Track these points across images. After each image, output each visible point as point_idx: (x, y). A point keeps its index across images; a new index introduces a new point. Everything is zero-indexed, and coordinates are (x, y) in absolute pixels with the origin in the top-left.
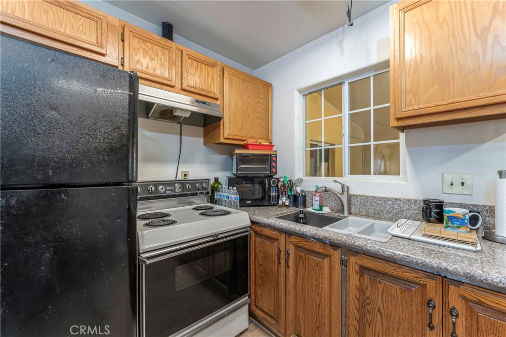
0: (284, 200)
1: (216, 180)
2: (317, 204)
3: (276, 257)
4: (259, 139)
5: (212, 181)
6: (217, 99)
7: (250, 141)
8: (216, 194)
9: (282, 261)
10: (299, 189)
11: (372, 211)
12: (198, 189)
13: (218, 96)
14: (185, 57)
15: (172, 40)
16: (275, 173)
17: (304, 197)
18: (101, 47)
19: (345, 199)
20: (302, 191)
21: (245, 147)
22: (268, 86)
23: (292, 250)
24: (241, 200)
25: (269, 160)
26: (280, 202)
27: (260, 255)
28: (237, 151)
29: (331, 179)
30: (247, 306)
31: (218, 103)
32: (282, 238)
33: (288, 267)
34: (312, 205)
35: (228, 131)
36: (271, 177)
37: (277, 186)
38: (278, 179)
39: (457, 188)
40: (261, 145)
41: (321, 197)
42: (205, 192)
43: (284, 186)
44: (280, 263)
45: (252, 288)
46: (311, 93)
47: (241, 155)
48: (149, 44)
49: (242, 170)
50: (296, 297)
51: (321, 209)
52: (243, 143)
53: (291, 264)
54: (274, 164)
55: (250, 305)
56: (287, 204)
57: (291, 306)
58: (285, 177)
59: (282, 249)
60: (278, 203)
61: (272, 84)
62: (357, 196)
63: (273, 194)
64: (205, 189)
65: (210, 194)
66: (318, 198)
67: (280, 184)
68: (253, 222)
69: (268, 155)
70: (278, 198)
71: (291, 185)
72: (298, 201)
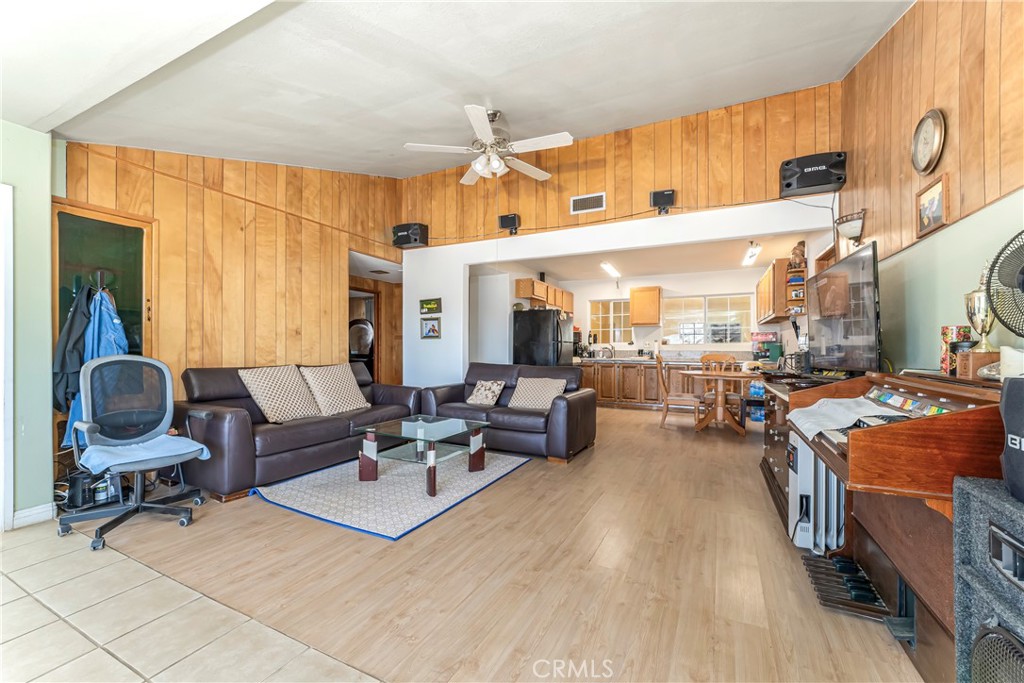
2: (601, 355)
10: (590, 349)
61: (573, 294)
66: (600, 352)
72: (592, 354)
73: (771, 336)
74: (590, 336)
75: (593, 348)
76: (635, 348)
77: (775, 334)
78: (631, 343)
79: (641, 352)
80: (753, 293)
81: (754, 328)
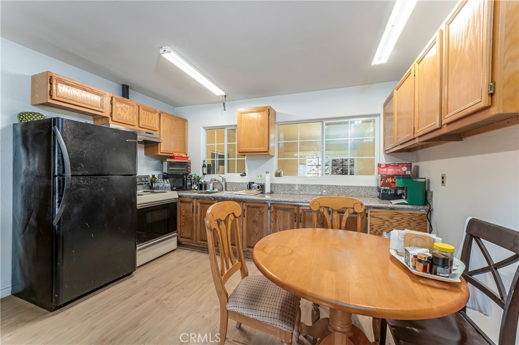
0: (195, 186)
1: (153, 176)
2: (211, 188)
3: (192, 210)
4: (181, 153)
5: (151, 177)
6: (157, 131)
7: (176, 154)
8: (153, 184)
9: (195, 211)
10: (203, 181)
11: (234, 189)
12: (143, 181)
13: (158, 129)
14: (141, 109)
15: (128, 98)
16: (190, 172)
17: (206, 185)
18: (103, 109)
19: (223, 184)
20: (204, 182)
21: (172, 157)
22: (185, 121)
23: (199, 204)
24: (171, 187)
25: (186, 165)
26: (193, 187)
27: (183, 212)
28: (168, 160)
29: (218, 175)
30: (176, 237)
31: (157, 133)
32: (195, 201)
33: (197, 213)
34: (209, 188)
35: (163, 149)
36: (187, 174)
37: (191, 179)
38: (191, 175)
39: (260, 178)
40: (181, 157)
41: (214, 184)
42: (147, 183)
43: (195, 179)
44: (193, 212)
45: (179, 228)
46: (209, 129)
47: (170, 162)
48: (123, 104)
49: (171, 170)
50: (201, 225)
51: (213, 190)
52: (171, 155)
53: (198, 211)
54: (189, 167)
55: (177, 236)
56: (196, 188)
57: (199, 229)
58: (195, 174)
59: (195, 205)
60: (191, 188)
61: (187, 120)
62: (232, 183)
63: (189, 184)
64: (147, 181)
65: (150, 184)
66: (212, 184)
67: (192, 178)
68: (180, 196)
69: (186, 162)
70: (191, 185)
71: (198, 179)
72: (202, 187)
73: (404, 169)
74: (204, 166)
75: (208, 178)
76: (246, 180)
77: (409, 166)
78: (244, 175)
79: (250, 186)
80: (378, 115)
81: (380, 157)
